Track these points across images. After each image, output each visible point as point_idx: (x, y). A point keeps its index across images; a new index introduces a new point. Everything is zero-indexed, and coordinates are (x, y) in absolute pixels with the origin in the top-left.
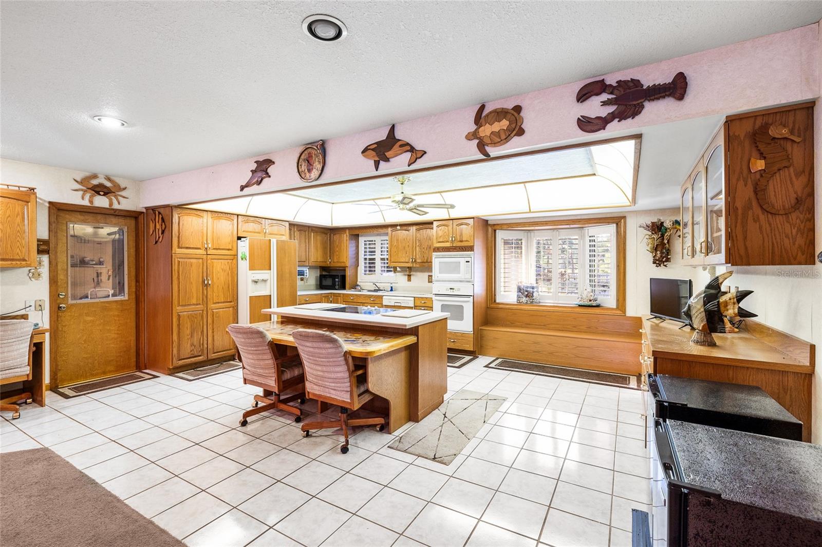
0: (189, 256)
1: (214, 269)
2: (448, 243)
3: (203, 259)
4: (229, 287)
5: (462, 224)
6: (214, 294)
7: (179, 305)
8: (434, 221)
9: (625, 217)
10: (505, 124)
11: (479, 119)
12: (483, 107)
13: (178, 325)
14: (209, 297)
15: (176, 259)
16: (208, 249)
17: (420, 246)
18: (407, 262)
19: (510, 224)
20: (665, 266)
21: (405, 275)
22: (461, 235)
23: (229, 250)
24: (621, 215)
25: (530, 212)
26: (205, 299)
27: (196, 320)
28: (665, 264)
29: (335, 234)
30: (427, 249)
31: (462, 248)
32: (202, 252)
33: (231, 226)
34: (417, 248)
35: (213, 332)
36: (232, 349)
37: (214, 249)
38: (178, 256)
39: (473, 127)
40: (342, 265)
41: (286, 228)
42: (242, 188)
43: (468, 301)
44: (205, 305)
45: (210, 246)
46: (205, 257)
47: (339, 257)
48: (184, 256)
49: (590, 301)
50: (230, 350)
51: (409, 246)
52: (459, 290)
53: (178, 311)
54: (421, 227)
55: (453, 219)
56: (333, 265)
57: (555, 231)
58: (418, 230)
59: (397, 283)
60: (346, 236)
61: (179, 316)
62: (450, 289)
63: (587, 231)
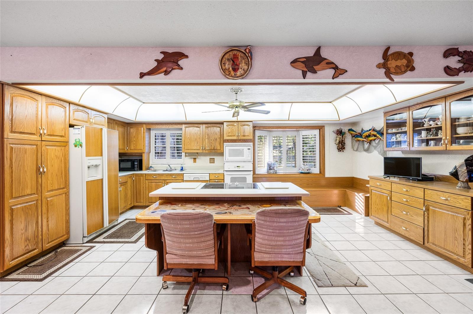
0: (22, 142)
1: (48, 155)
2: (234, 137)
3: (37, 145)
4: (62, 173)
5: (244, 125)
6: (49, 182)
7: (12, 198)
8: (224, 122)
9: (324, 126)
10: (404, 62)
11: (385, 55)
12: (388, 49)
13: (10, 221)
14: (43, 185)
15: (9, 145)
16: (43, 135)
17: (209, 138)
18: (198, 150)
19: (265, 126)
20: (343, 151)
21: (191, 158)
22: (244, 132)
23: (62, 136)
24: (322, 125)
25: (289, 120)
26: (40, 188)
27: (30, 212)
28: (343, 150)
29: (132, 128)
30: (214, 140)
31: (245, 141)
32: (36, 137)
33: (64, 113)
34: (206, 140)
35: (48, 221)
36: (64, 235)
37: (48, 135)
38: (11, 141)
39: (382, 61)
40: (140, 151)
41: (104, 120)
42: (142, 75)
43: (250, 174)
44: (40, 194)
45: (45, 132)
46: (39, 143)
47: (136, 146)
48: (16, 142)
49: (308, 170)
50: (63, 236)
51: (199, 138)
52: (243, 167)
53: (11, 205)
54: (209, 125)
55: (238, 122)
56: (130, 151)
57: (284, 132)
58: (206, 127)
59: (185, 164)
60: (143, 129)
61: (12, 210)
62: (237, 167)
63: (301, 133)
